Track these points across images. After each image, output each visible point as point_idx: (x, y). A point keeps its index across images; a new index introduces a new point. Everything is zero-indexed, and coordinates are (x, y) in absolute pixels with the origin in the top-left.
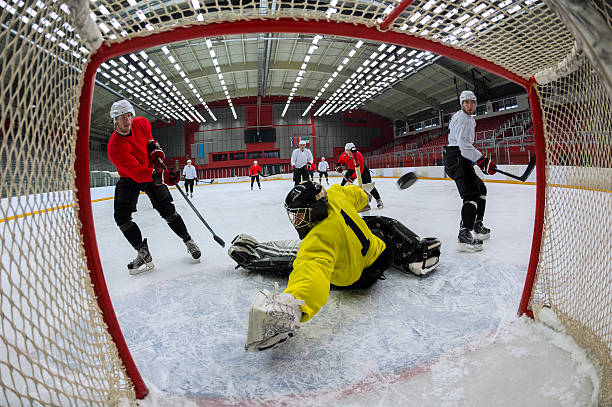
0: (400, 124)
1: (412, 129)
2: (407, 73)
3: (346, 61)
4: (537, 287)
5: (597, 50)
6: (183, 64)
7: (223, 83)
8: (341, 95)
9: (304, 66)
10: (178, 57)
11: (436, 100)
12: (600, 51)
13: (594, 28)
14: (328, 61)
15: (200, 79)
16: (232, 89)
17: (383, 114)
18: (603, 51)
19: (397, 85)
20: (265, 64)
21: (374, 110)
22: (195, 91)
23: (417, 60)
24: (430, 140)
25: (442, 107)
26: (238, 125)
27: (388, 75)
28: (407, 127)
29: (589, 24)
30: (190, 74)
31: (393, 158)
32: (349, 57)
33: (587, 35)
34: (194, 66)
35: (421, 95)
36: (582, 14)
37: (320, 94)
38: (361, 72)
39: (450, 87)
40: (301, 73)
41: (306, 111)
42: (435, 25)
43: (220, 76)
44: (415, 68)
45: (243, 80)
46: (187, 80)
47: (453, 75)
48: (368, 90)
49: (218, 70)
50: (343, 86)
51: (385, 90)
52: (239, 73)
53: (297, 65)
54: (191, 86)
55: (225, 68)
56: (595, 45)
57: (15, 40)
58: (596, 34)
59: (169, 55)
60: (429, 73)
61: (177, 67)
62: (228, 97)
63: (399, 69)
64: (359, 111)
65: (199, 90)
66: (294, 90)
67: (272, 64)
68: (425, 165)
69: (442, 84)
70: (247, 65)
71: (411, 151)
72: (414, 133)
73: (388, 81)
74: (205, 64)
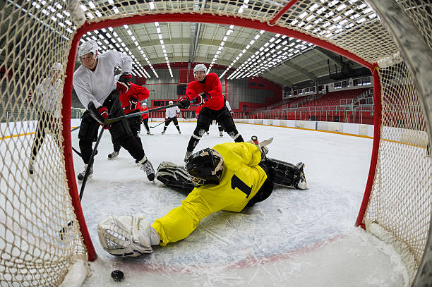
0: (287, 89)
1: (295, 93)
2: (295, 54)
3: (252, 42)
4: (370, 208)
5: (402, 41)
6: (137, 36)
7: (164, 51)
8: (247, 66)
9: (223, 44)
10: (134, 31)
11: (314, 74)
12: (404, 41)
13: (402, 26)
14: (240, 41)
15: (149, 48)
16: (171, 56)
17: (276, 81)
18: (407, 41)
19: (287, 62)
20: (195, 41)
21: (270, 78)
22: (144, 56)
23: (302, 45)
24: (307, 102)
25: (318, 79)
26: (173, 81)
27: (281, 54)
28: (292, 91)
29: (399, 23)
30: (142, 44)
31: (280, 113)
32: (254, 40)
33: (396, 31)
34: (145, 38)
35: (303, 70)
36: (395, 17)
37: (232, 64)
38: (263, 51)
39: (324, 66)
40: (220, 48)
41: (222, 76)
42: (317, 22)
43: (163, 47)
44: (301, 51)
45: (180, 51)
46: (139, 48)
47: (327, 58)
48: (267, 63)
49: (162, 42)
50: (249, 60)
51: (279, 65)
52: (177, 46)
53: (218, 43)
54: (142, 52)
55: (167, 41)
56: (401, 37)
57: (25, 15)
58: (403, 30)
59: (128, 29)
60: (310, 55)
61: (133, 38)
62: (168, 62)
63: (289, 51)
64: (259, 78)
65: (148, 55)
66: (214, 60)
67: (200, 41)
68: (303, 120)
69: (318, 63)
70: (182, 40)
71: (294, 109)
72: (297, 96)
73: (281, 58)
74: (153, 37)
